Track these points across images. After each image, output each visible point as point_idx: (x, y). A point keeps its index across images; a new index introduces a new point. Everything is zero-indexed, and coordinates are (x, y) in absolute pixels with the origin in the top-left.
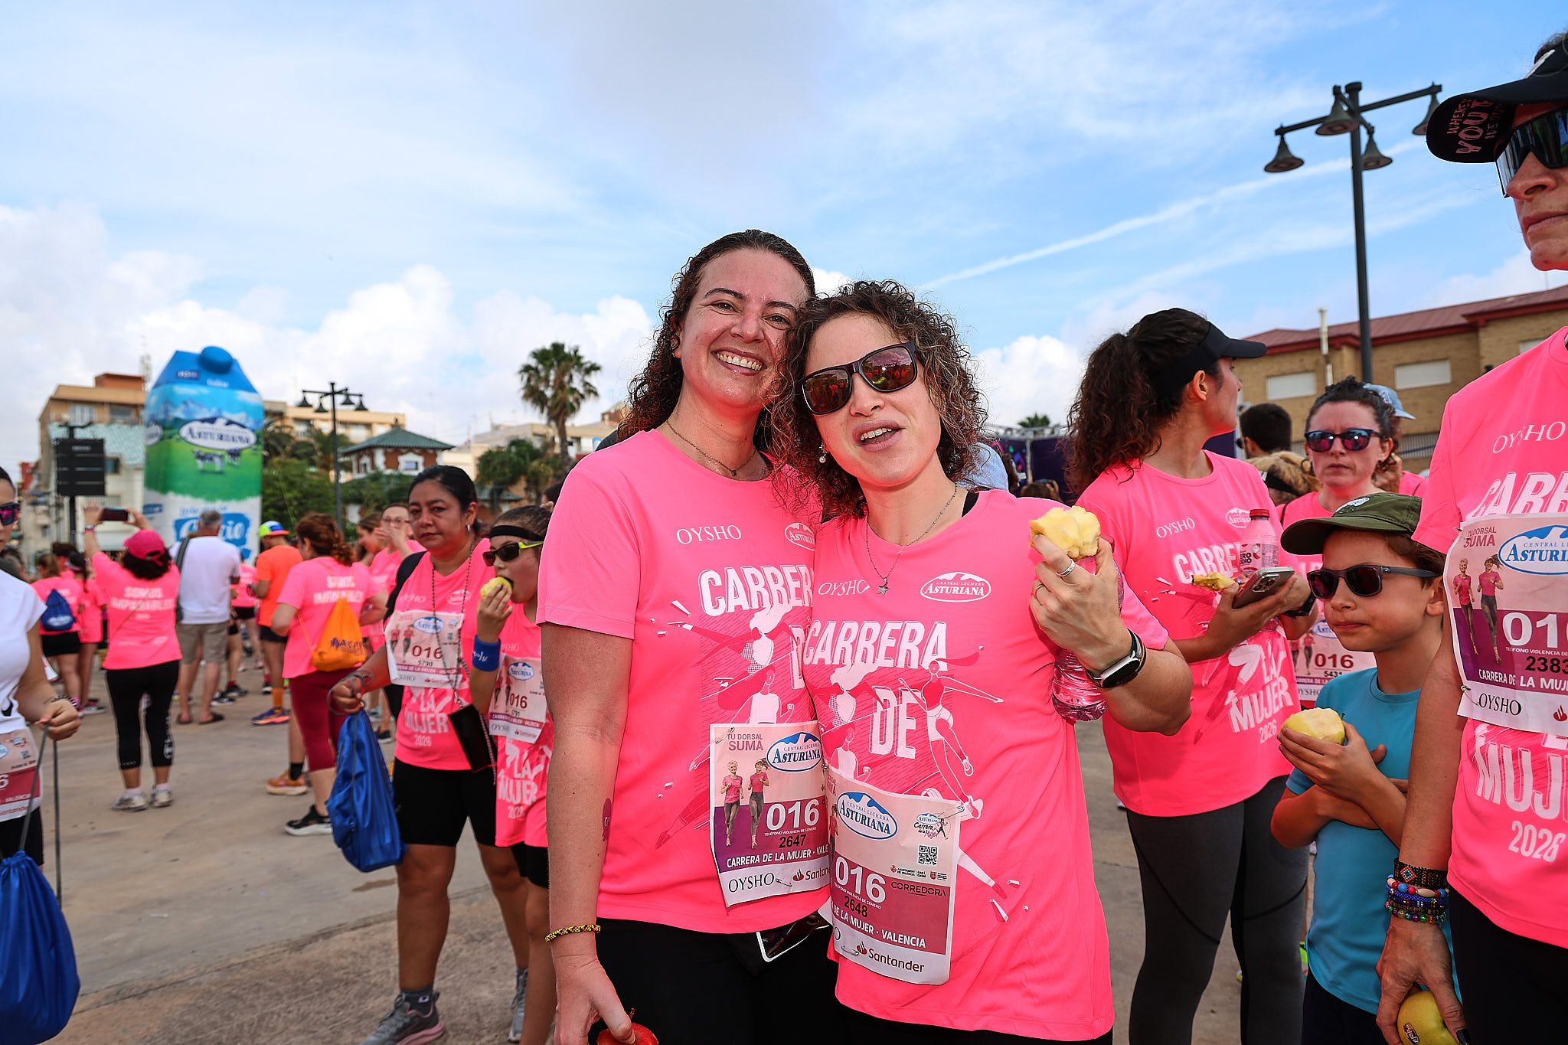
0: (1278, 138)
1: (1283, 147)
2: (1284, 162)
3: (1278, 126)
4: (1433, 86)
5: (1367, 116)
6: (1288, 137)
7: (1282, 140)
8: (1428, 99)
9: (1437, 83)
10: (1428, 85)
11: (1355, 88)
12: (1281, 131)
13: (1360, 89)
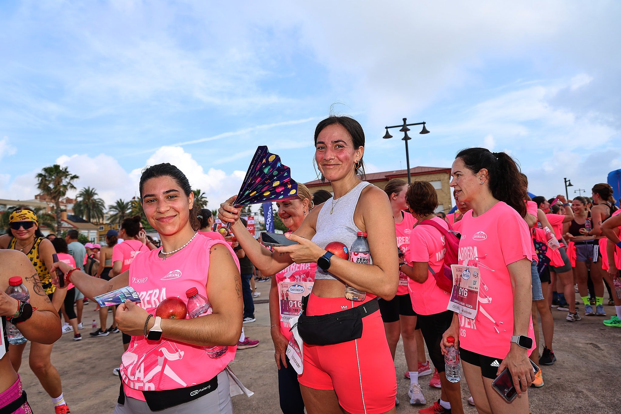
0: (386, 129)
1: (387, 132)
2: (388, 136)
3: (386, 126)
4: (424, 122)
5: (408, 127)
6: (388, 129)
7: (387, 130)
8: (422, 125)
9: (425, 122)
10: (422, 122)
11: (405, 120)
12: (387, 128)
13: (406, 120)
